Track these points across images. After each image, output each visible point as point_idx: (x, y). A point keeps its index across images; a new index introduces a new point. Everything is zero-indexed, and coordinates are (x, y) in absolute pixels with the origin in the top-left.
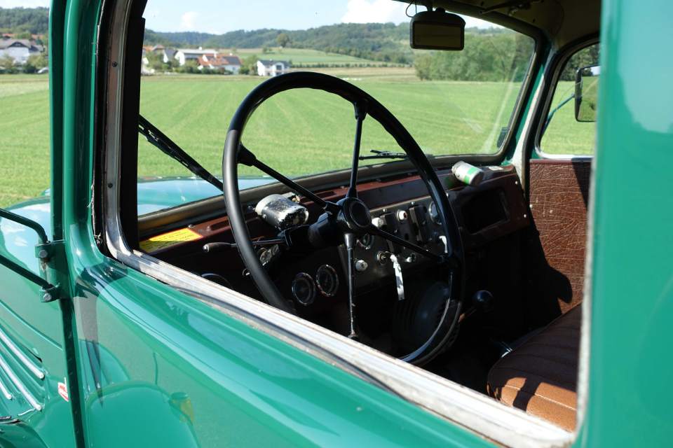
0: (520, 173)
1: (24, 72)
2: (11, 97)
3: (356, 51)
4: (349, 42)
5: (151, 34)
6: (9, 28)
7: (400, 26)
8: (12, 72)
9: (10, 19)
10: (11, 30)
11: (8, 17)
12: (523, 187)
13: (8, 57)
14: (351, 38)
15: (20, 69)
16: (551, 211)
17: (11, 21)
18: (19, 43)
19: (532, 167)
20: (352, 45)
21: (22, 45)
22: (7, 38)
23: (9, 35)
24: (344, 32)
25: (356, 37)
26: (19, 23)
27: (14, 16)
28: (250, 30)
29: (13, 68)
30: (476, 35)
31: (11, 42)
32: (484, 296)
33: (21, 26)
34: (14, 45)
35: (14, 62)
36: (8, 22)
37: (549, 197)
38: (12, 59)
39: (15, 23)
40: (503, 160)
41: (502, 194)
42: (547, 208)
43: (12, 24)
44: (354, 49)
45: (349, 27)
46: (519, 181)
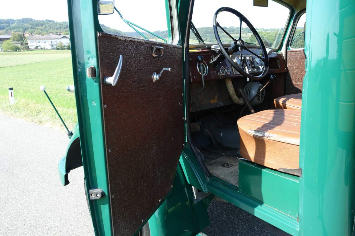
0: (284, 55)
1: (67, 49)
2: (63, 59)
3: (209, 39)
4: (206, 35)
5: (120, 33)
6: (61, 30)
7: (229, 28)
8: (62, 49)
9: (61, 26)
10: (61, 31)
11: (60, 26)
12: (285, 60)
13: (61, 42)
14: (207, 34)
15: (65, 47)
16: (294, 68)
17: (62, 27)
18: (65, 37)
19: (288, 53)
20: (208, 37)
21: (66, 38)
22: (60, 34)
23: (61, 33)
24: (204, 31)
25: (209, 33)
26: (65, 28)
27: (63, 25)
28: (163, 31)
29: (63, 47)
30: (263, 31)
31: (62, 36)
32: (273, 76)
33: (66, 29)
34: (63, 37)
35: (63, 45)
36: (60, 28)
37: (294, 63)
38: (62, 43)
39: (63, 28)
40: (278, 51)
41: (278, 60)
42: (293, 66)
43: (62, 29)
44: (208, 38)
45: (206, 29)
46: (283, 57)
